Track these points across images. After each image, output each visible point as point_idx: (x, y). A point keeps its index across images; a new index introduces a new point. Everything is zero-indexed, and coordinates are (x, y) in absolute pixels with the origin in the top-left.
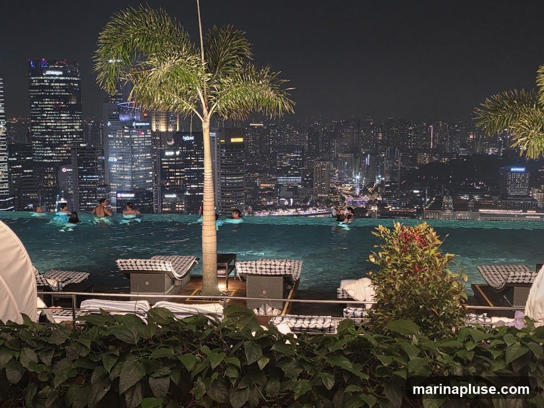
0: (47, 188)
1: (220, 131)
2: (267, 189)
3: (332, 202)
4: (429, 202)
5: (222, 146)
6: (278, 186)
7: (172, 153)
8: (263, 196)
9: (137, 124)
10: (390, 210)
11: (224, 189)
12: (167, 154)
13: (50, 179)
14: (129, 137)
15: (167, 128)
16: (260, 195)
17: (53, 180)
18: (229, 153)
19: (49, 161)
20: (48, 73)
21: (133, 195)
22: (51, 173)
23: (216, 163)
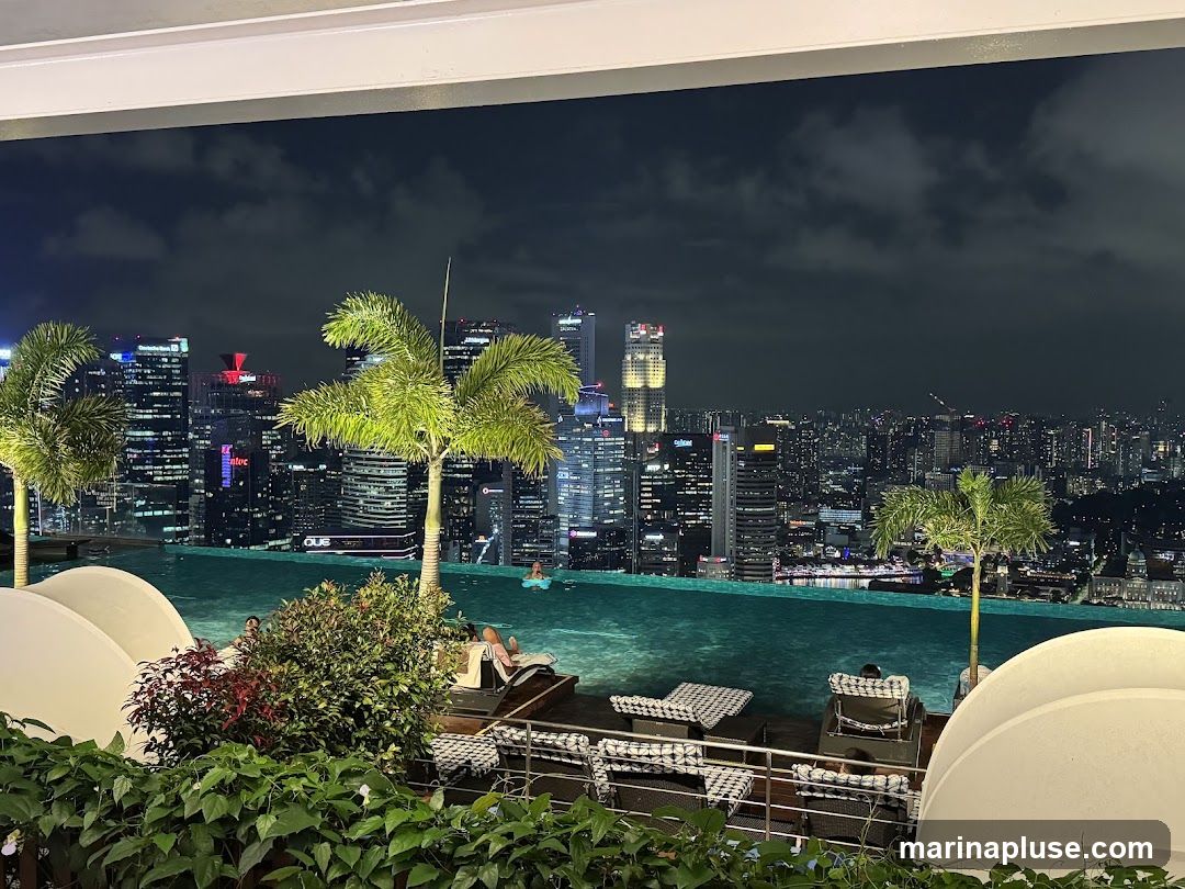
0: (457, 518)
1: (736, 432)
2: (803, 529)
3: (920, 556)
4: (1097, 563)
5: (740, 456)
6: (821, 525)
7: (658, 467)
8: (797, 540)
9: (605, 420)
10: (1029, 574)
11: (741, 528)
12: (650, 468)
13: (463, 505)
14: (590, 440)
15: (646, 426)
16: (792, 539)
17: (468, 506)
18: (750, 468)
19: (462, 476)
20: (469, 340)
21: (594, 534)
22: (464, 495)
23: (728, 485)
